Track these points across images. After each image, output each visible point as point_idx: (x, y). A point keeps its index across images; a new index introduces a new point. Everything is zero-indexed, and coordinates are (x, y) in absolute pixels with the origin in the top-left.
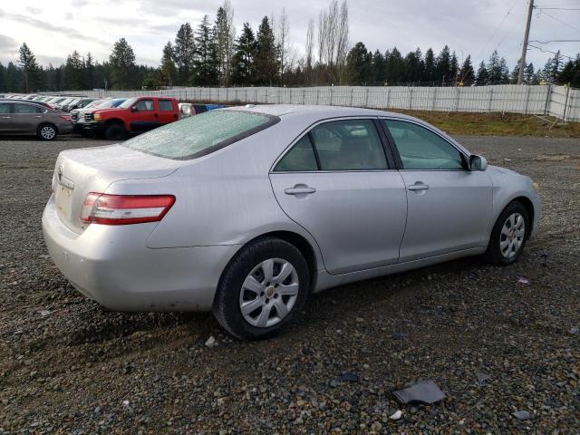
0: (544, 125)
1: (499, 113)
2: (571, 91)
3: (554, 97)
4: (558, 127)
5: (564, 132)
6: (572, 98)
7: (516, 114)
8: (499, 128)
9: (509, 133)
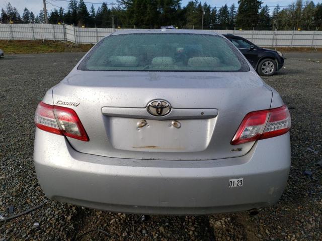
0: (67, 46)
1: (40, 40)
2: (75, 28)
3: (67, 31)
4: (74, 47)
5: (77, 49)
6: (76, 31)
7: (50, 40)
8: (45, 49)
9: (51, 51)
